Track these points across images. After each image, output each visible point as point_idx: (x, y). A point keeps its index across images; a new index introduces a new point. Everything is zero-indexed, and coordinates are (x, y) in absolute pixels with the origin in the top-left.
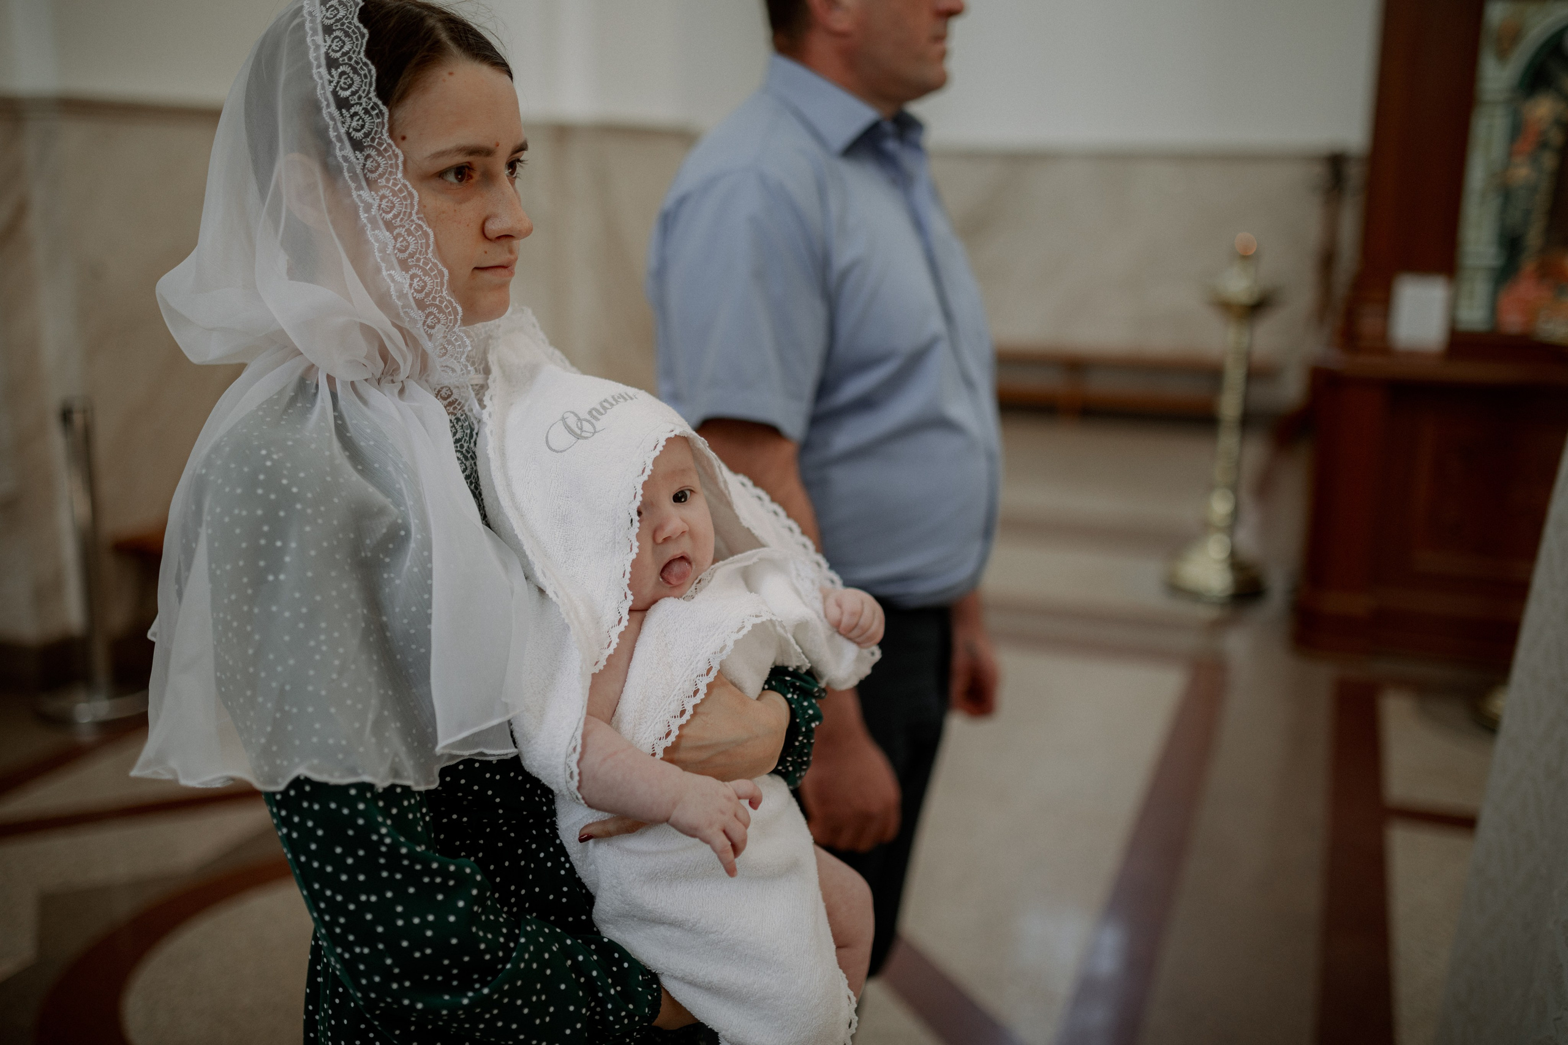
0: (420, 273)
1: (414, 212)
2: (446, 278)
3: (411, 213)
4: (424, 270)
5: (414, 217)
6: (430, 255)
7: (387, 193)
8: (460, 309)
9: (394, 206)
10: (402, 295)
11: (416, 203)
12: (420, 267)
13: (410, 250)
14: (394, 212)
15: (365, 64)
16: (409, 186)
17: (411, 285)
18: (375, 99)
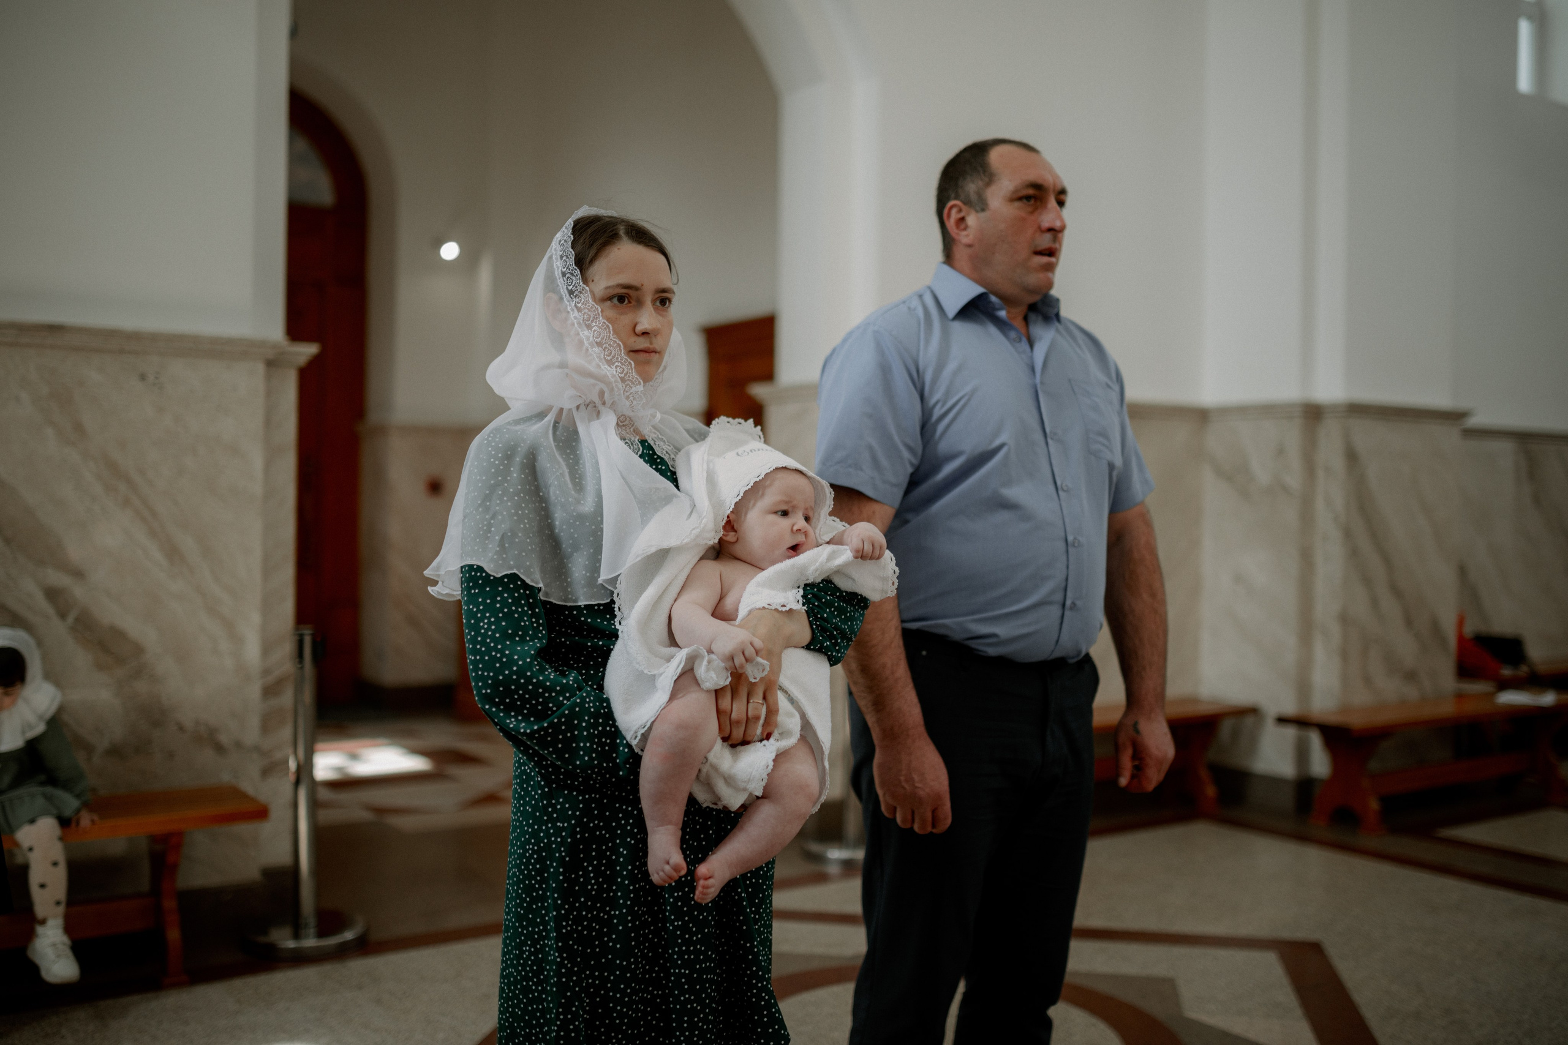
0: (619, 364)
1: (611, 335)
2: (633, 366)
3: (609, 336)
4: (621, 363)
5: (612, 337)
6: (623, 355)
7: (586, 311)
8: (633, 363)
9: (590, 317)
10: (613, 376)
11: (611, 330)
12: (619, 362)
13: (612, 354)
14: (601, 336)
15: (576, 269)
16: (607, 323)
17: (616, 371)
18: (583, 285)
